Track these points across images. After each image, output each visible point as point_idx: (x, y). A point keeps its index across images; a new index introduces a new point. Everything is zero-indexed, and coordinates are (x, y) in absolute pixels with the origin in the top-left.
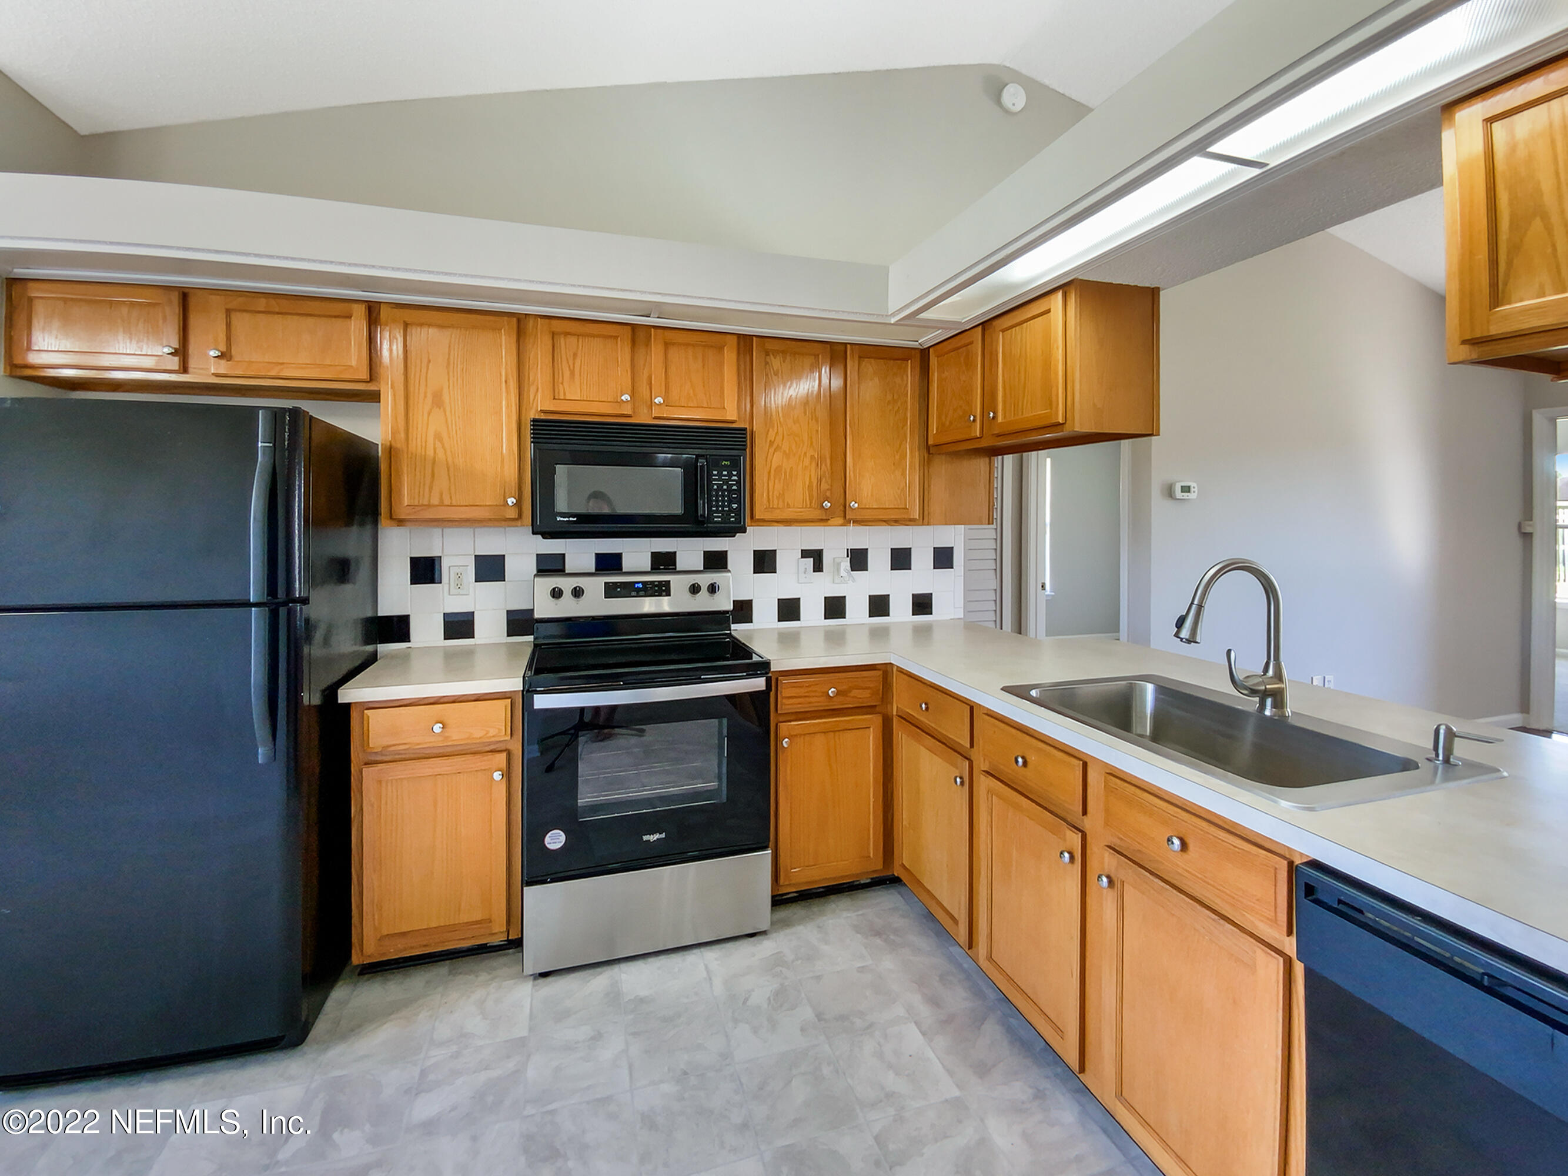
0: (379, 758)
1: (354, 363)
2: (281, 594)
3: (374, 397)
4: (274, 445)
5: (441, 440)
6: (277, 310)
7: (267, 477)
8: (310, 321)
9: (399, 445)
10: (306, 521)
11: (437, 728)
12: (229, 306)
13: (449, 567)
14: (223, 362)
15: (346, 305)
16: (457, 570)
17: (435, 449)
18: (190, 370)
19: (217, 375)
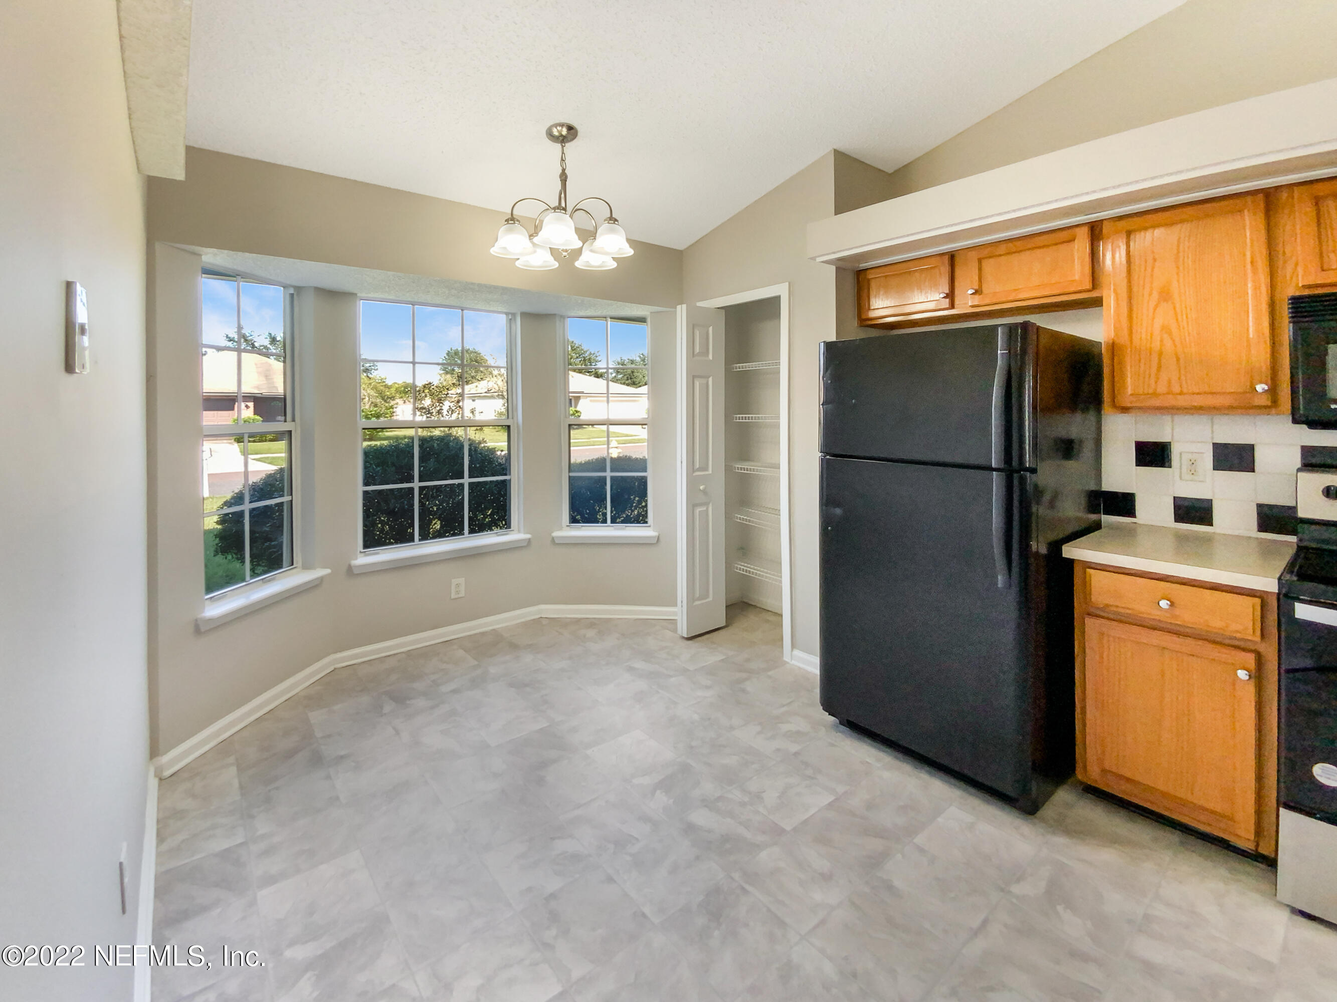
0: (1102, 614)
1: (1077, 277)
2: (1015, 463)
3: (1097, 302)
4: (1009, 352)
5: (1170, 333)
6: (1015, 250)
7: (1004, 378)
8: (1038, 252)
9: (1124, 339)
10: (1035, 408)
11: (1164, 604)
12: (981, 256)
13: (1181, 454)
14: (976, 297)
15: (1070, 231)
16: (1190, 456)
17: (1162, 341)
18: (955, 306)
19: (973, 306)
